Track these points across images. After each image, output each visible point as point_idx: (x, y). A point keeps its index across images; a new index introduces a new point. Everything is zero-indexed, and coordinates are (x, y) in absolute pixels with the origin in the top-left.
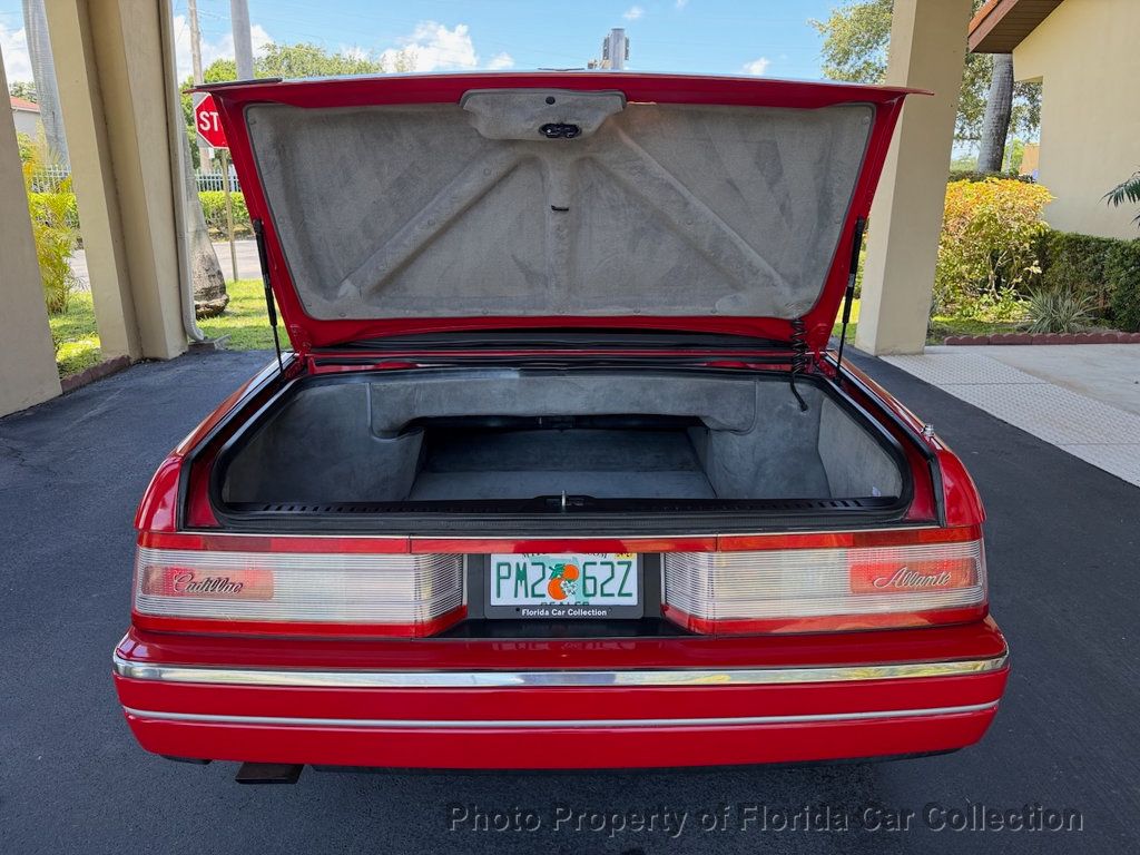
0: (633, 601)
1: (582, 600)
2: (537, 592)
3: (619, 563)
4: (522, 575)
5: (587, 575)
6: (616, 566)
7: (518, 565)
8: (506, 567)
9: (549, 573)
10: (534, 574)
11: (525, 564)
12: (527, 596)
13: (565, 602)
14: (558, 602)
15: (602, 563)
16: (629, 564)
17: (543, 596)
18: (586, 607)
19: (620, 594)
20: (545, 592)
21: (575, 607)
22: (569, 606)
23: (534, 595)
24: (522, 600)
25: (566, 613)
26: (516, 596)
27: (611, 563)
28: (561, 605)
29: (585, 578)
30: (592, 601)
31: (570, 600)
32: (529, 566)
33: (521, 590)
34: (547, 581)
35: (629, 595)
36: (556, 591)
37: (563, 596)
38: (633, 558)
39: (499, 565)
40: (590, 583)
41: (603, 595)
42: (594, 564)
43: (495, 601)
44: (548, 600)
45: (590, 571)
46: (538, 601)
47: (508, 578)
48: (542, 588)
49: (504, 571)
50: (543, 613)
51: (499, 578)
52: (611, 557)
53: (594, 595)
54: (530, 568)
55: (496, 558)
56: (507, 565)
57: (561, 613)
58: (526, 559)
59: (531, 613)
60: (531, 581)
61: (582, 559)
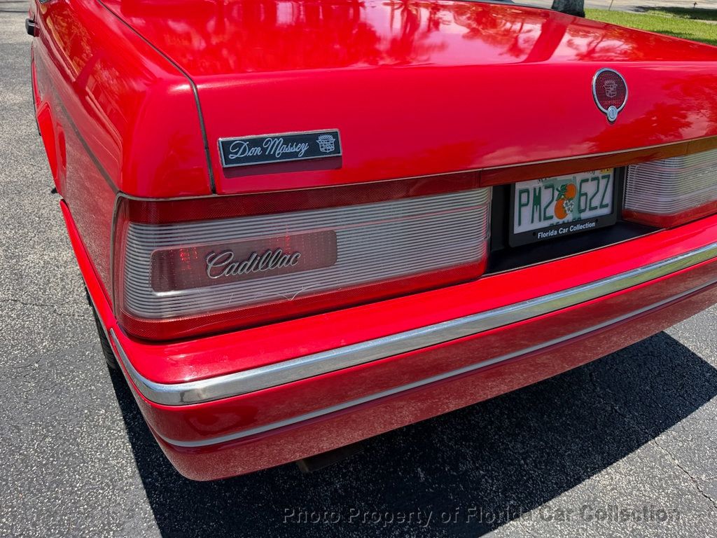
0: (606, 211)
1: (577, 216)
2: (548, 215)
3: (603, 178)
4: (537, 200)
5: (583, 191)
6: (601, 180)
7: (535, 189)
8: (526, 194)
9: (556, 193)
10: (546, 196)
11: (540, 188)
12: (540, 220)
13: (567, 220)
14: (561, 221)
15: (593, 179)
16: (608, 177)
17: (551, 218)
19: (602, 206)
20: (554, 214)
21: (575, 222)
22: (569, 223)
23: (546, 218)
24: (538, 225)
25: (569, 230)
26: (532, 222)
27: (597, 179)
28: (564, 223)
29: (580, 195)
30: (584, 216)
31: (569, 217)
32: (543, 189)
33: (536, 216)
34: (555, 203)
35: (607, 206)
36: (560, 212)
37: (565, 214)
38: (610, 172)
39: (521, 192)
40: (583, 198)
41: (591, 209)
42: (586, 180)
43: (518, 230)
44: (555, 220)
45: (584, 188)
46: (546, 224)
47: (526, 205)
48: (551, 211)
49: (524, 199)
50: (553, 233)
51: (521, 205)
52: (598, 173)
53: (584, 210)
54: (543, 191)
55: (519, 186)
56: (527, 191)
57: (565, 231)
58: (541, 184)
59: (544, 235)
60: (544, 203)
61: (580, 177)
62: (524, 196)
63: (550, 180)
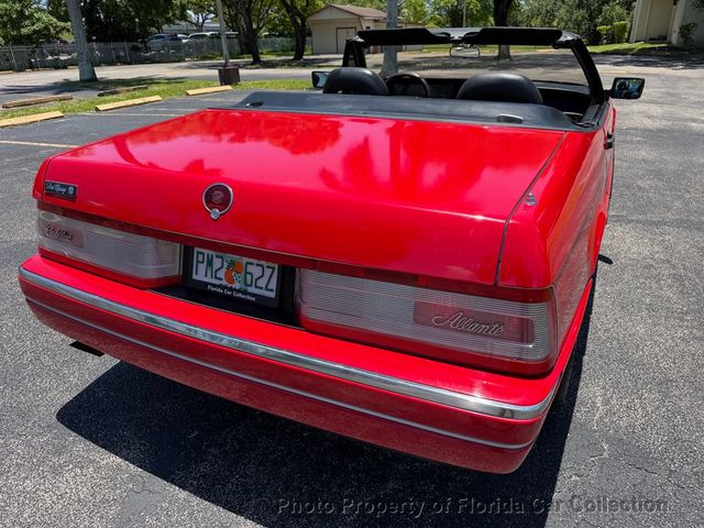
0: (273, 295)
1: (243, 287)
2: (218, 276)
3: (268, 267)
4: (210, 263)
5: (248, 271)
6: (266, 269)
7: (208, 256)
8: (202, 256)
9: (226, 265)
10: (217, 263)
11: (212, 257)
12: (212, 277)
13: (233, 286)
14: (229, 285)
15: (258, 265)
16: (273, 268)
17: (221, 279)
18: (245, 292)
19: (267, 289)
20: (223, 277)
21: (238, 291)
22: (235, 290)
23: (216, 278)
24: (209, 279)
25: (232, 294)
26: (206, 276)
27: (262, 266)
28: (231, 288)
29: (246, 273)
30: (252, 290)
31: (237, 285)
33: (209, 273)
34: (224, 270)
35: (272, 290)
36: (229, 277)
37: (232, 281)
38: (276, 266)
39: (198, 253)
40: (249, 277)
41: (256, 287)
42: (252, 264)
43: (195, 277)
44: (224, 283)
45: (250, 269)
46: (218, 282)
47: (202, 263)
48: (221, 274)
49: (200, 259)
50: (219, 290)
51: (198, 262)
52: (262, 262)
53: (251, 285)
54: (215, 259)
55: (197, 249)
56: (203, 254)
57: (229, 293)
58: (214, 253)
59: (213, 289)
60: (215, 267)
61: (245, 260)
62: (200, 256)
63: (220, 254)
